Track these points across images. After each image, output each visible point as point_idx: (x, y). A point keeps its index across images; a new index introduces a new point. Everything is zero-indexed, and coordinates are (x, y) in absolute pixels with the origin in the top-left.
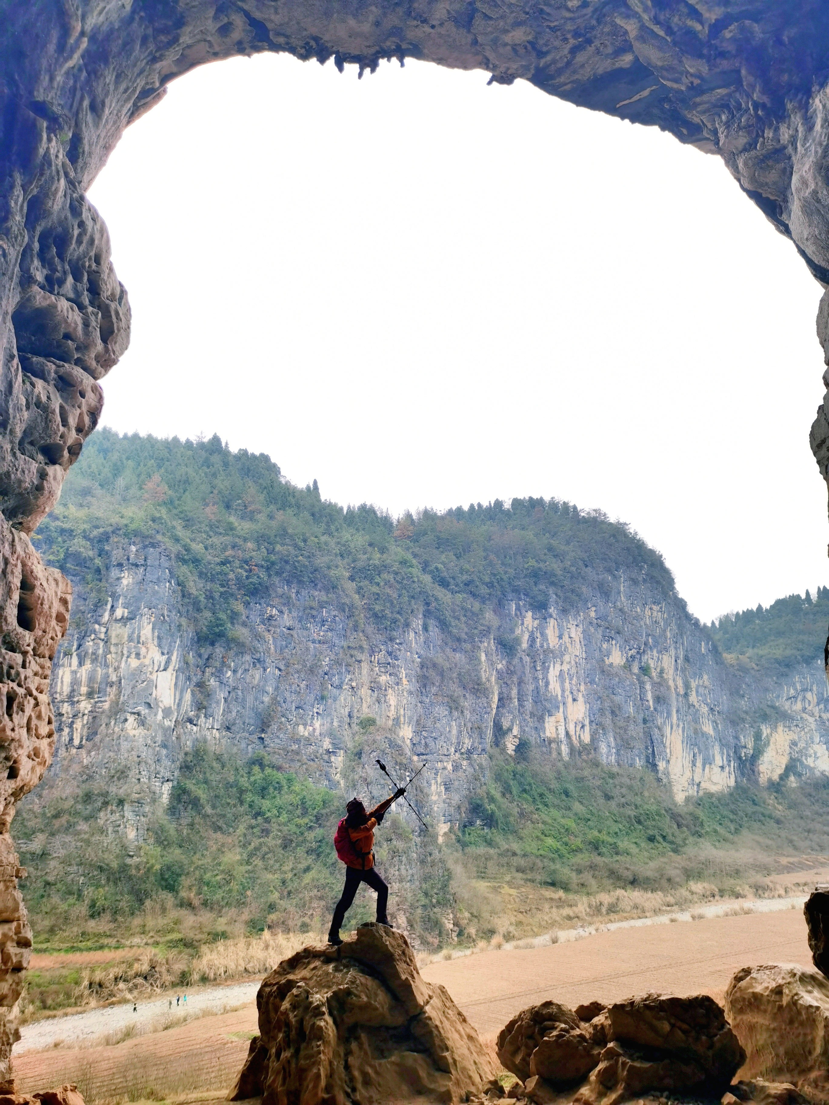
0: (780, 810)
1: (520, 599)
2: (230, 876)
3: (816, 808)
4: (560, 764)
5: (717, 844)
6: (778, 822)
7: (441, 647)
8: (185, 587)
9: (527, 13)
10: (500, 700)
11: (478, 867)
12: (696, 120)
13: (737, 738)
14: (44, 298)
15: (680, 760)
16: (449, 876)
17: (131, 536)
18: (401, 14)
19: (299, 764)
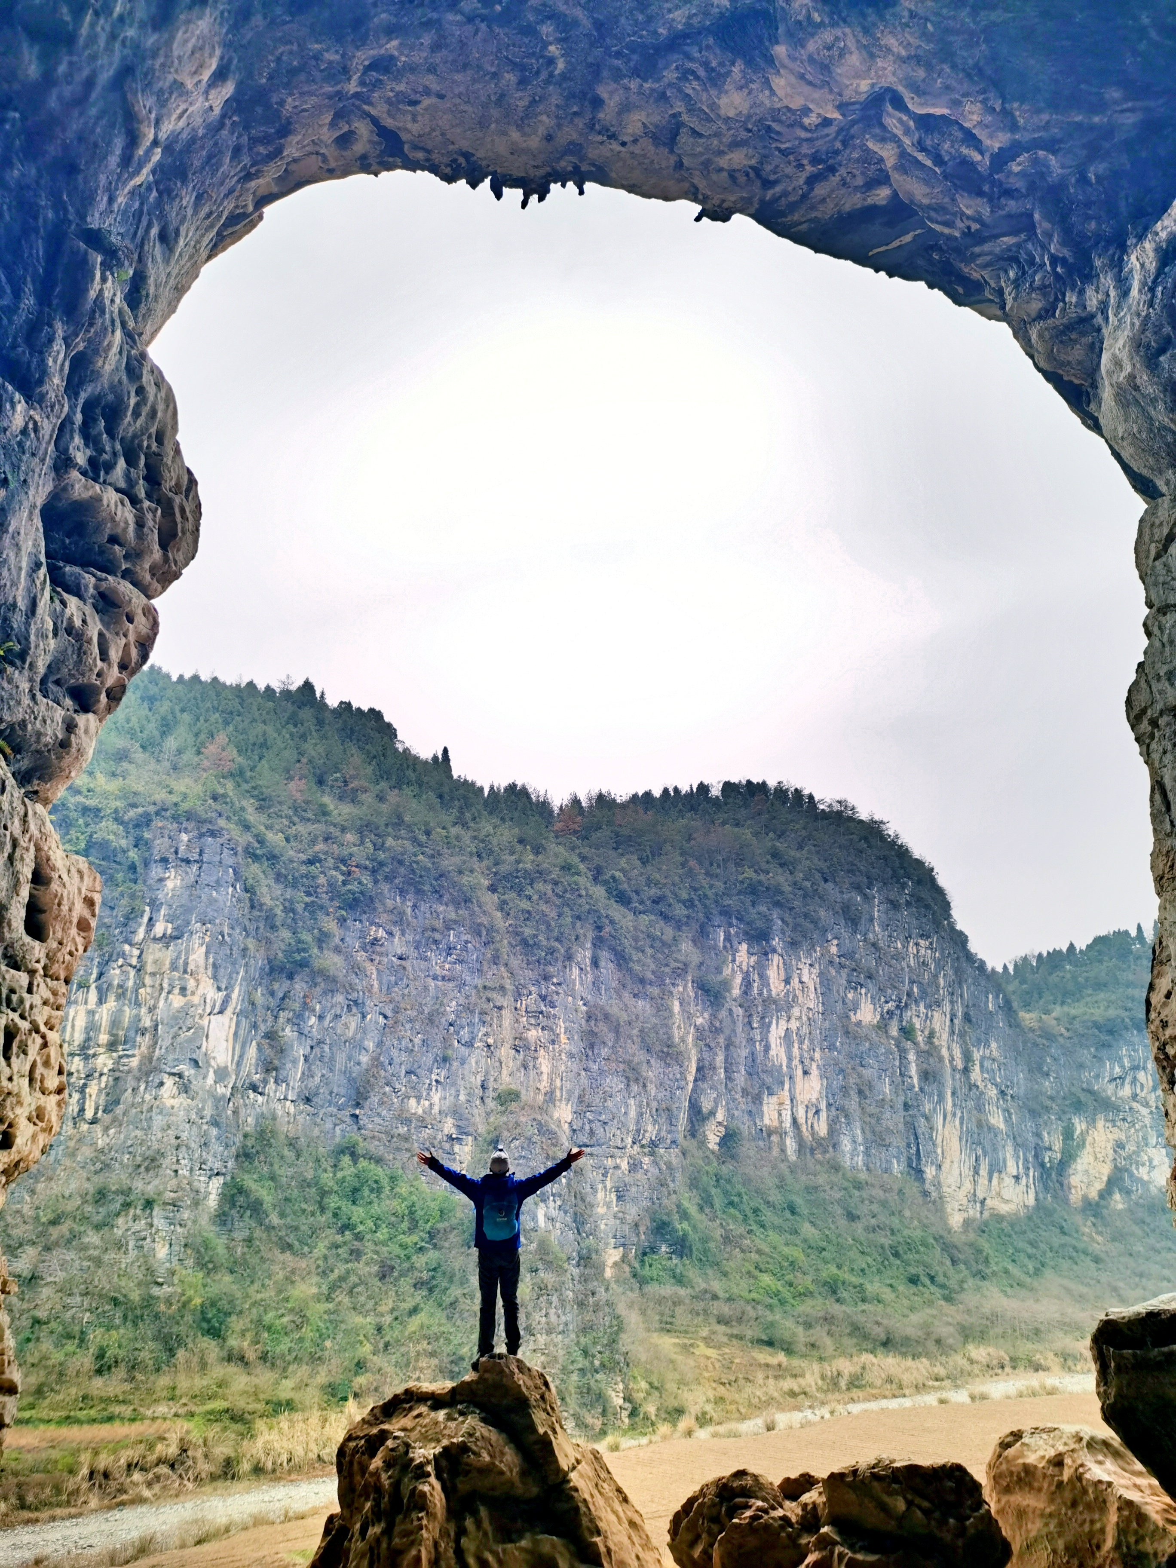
0: (1099, 1243)
1: (731, 925)
2: (301, 1318)
3: (1151, 1241)
4: (783, 1166)
5: (1008, 1289)
6: (1097, 1260)
7: (617, 991)
8: (254, 894)
9: (750, 131)
10: (699, 1069)
11: (662, 1315)
12: (975, 276)
13: (1038, 1135)
14: (86, 487)
15: (956, 1165)
16: (620, 1327)
17: (183, 819)
18: (581, 126)
19: (408, 1155)
